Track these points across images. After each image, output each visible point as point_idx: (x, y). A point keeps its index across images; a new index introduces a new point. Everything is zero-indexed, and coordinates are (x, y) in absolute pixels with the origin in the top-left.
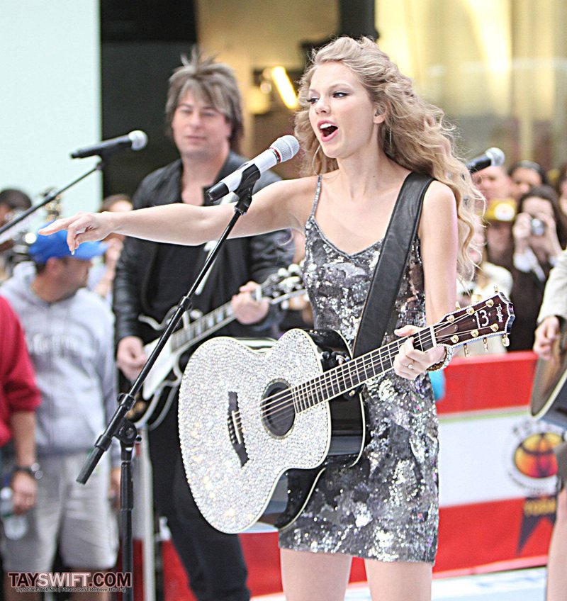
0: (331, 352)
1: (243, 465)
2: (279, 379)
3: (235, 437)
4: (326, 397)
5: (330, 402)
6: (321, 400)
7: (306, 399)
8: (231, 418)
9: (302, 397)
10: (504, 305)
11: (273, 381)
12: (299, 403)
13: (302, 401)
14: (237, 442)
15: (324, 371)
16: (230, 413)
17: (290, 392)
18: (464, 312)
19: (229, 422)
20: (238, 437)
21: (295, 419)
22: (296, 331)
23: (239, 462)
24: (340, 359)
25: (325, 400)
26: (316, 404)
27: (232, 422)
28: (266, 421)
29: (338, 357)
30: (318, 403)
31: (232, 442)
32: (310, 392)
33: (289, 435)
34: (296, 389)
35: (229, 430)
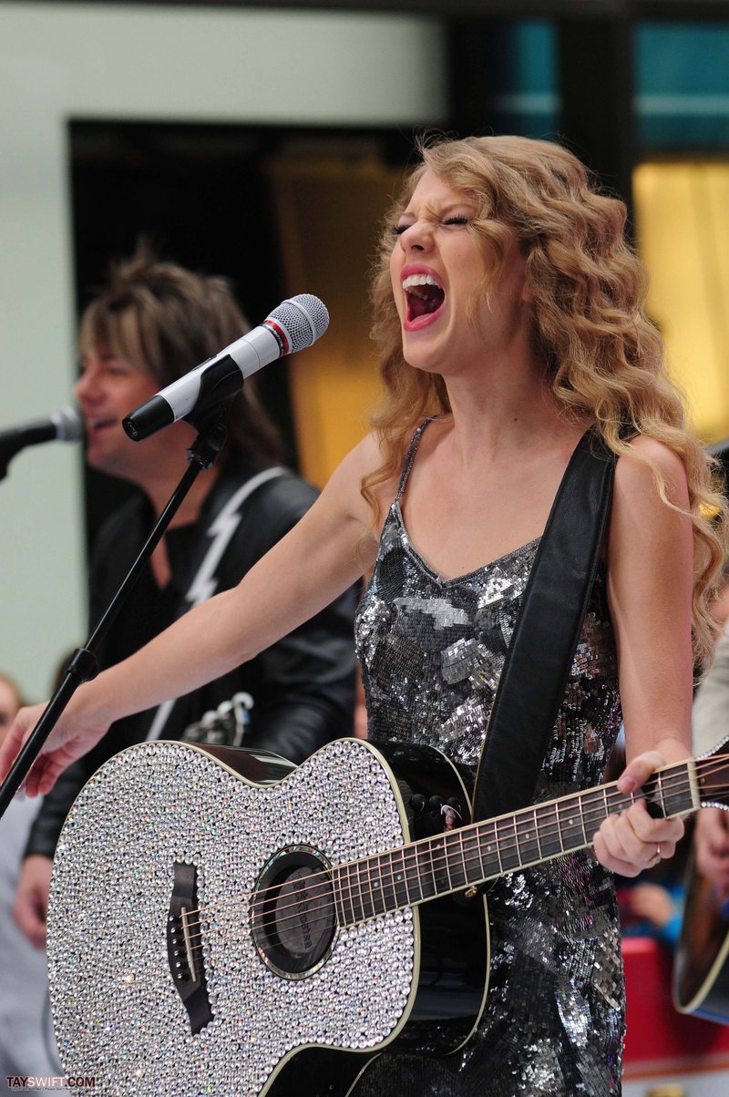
0: (427, 797)
1: (196, 1031)
2: (301, 844)
3: (185, 965)
4: (415, 897)
5: (420, 905)
6: (402, 902)
7: (366, 897)
9: (354, 890)
11: (286, 848)
13: (356, 900)
14: (187, 977)
15: (414, 837)
16: (174, 912)
17: (327, 877)
19: (173, 931)
20: (191, 965)
21: (335, 939)
22: (352, 743)
23: (188, 1021)
24: (449, 813)
25: (411, 902)
26: (388, 910)
27: (179, 932)
28: (262, 936)
29: (444, 808)
30: (395, 907)
31: (174, 976)
32: (378, 881)
33: (318, 972)
34: (343, 871)
35: (170, 949)
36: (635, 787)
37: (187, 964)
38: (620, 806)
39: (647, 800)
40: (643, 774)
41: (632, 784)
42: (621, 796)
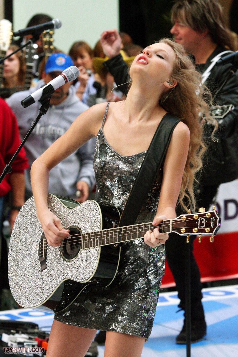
0: (109, 219)
1: (42, 270)
2: (76, 226)
3: (42, 253)
4: (100, 244)
5: (101, 247)
6: (97, 245)
7: (89, 242)
8: (42, 241)
9: (86, 240)
10: (216, 218)
11: (72, 226)
12: (84, 243)
13: (86, 243)
14: (42, 256)
15: (103, 229)
16: (42, 238)
17: (80, 235)
18: (192, 216)
19: (40, 243)
20: (43, 253)
21: (79, 252)
22: (92, 201)
23: (40, 268)
24: (114, 224)
25: (99, 245)
26: (93, 246)
27: (42, 244)
28: (62, 248)
29: (113, 222)
30: (95, 246)
31: (39, 255)
32: (92, 238)
33: (74, 260)
34: (84, 234)
35: (39, 248)
36: (157, 224)
37: (42, 252)
38: (153, 229)
39: (160, 228)
40: (159, 221)
41: (156, 224)
42: (153, 226)
